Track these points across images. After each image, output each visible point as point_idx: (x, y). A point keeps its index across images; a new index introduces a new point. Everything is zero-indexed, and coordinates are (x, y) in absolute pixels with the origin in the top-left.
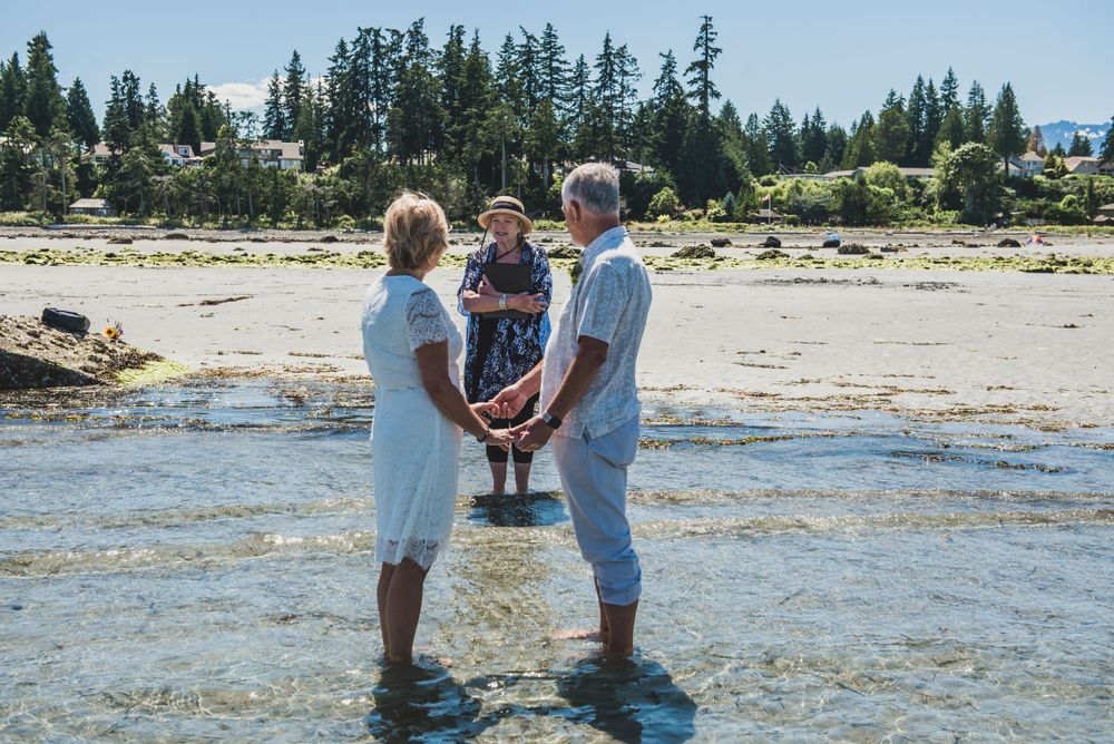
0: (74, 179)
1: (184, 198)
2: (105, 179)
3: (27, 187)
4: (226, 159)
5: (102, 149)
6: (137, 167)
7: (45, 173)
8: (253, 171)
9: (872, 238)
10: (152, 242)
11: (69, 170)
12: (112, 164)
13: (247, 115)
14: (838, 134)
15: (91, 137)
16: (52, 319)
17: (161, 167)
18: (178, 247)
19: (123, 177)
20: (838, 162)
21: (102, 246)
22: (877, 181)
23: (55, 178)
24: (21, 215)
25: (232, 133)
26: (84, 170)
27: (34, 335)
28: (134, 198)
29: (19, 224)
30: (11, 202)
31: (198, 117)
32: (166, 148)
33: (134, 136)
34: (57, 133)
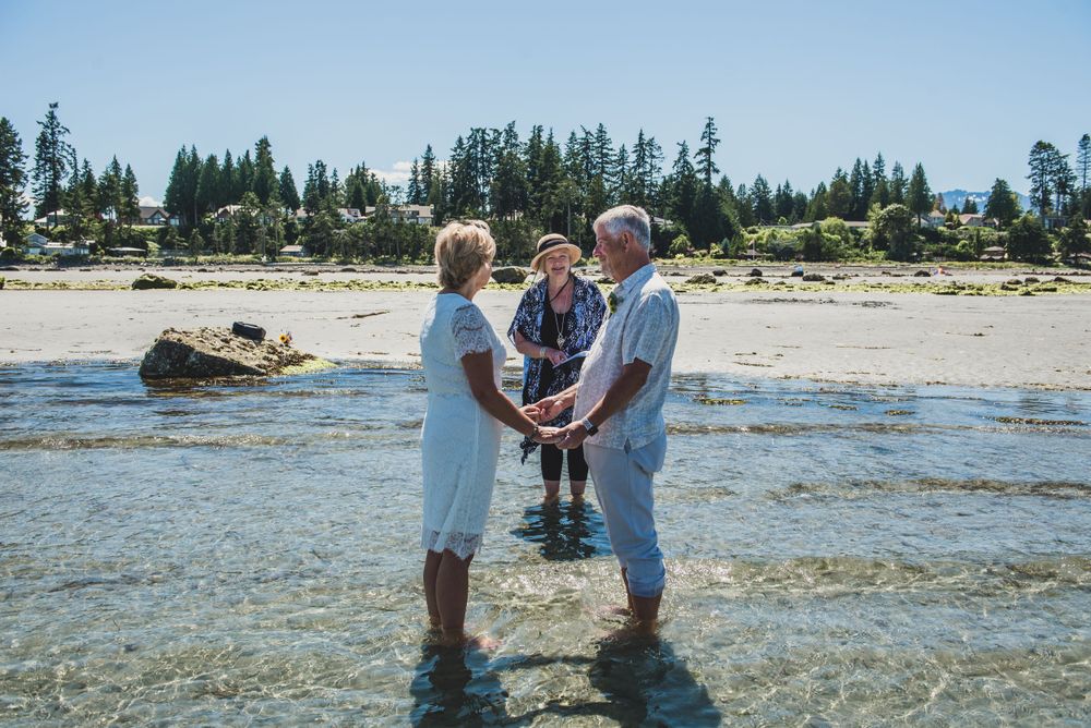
0: (283, 233)
1: (354, 244)
2: (303, 232)
3: (253, 238)
4: (382, 218)
5: (301, 213)
6: (323, 224)
7: (265, 229)
8: (400, 225)
9: (827, 270)
10: (332, 274)
11: (280, 226)
12: (307, 222)
13: (396, 188)
14: (801, 198)
15: (294, 204)
16: (239, 329)
17: (339, 223)
18: (348, 277)
19: (315, 231)
20: (801, 217)
21: (298, 277)
22: (829, 230)
23: (271, 232)
24: (249, 257)
25: (386, 201)
26: (290, 226)
27: (226, 341)
28: (322, 245)
29: (247, 263)
30: (243, 249)
31: (364, 190)
32: (343, 211)
33: (322, 203)
34: (273, 202)
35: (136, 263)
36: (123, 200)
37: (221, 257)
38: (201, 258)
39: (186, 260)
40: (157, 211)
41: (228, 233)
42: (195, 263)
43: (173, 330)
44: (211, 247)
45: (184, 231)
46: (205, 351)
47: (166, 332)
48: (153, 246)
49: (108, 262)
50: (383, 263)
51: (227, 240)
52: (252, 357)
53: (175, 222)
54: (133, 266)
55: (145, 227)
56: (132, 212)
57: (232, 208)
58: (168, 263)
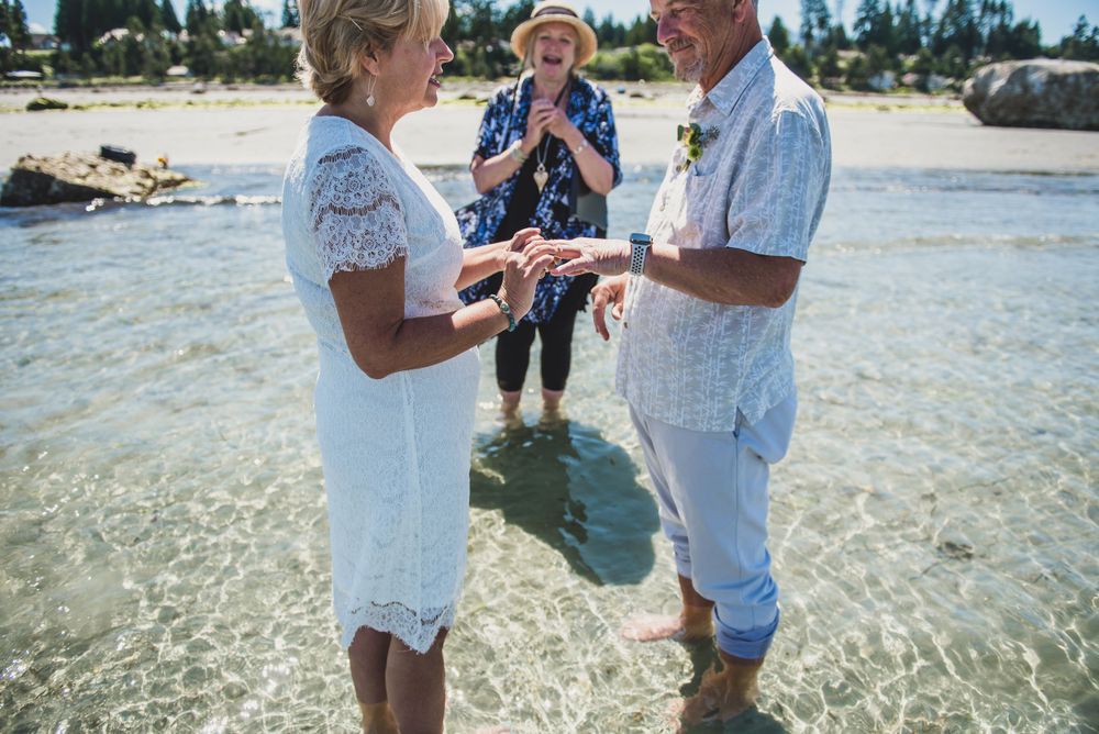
0: (168, 55)
1: (235, 66)
2: (188, 55)
3: (141, 61)
4: (258, 41)
5: (184, 36)
6: (205, 47)
7: (150, 52)
8: (276, 47)
10: (217, 93)
11: (165, 50)
12: (190, 45)
13: (270, 13)
15: (176, 28)
16: (107, 153)
17: (219, 45)
18: (231, 96)
19: (199, 53)
21: (186, 96)
22: (647, 54)
23: (158, 55)
24: (138, 79)
25: (261, 24)
26: (174, 49)
27: (93, 166)
28: (206, 66)
29: (139, 84)
30: (132, 71)
31: (240, 15)
32: (222, 34)
33: (202, 27)
34: (155, 26)
35: (35, 87)
36: (14, 27)
37: (113, 79)
38: (95, 81)
39: (80, 82)
40: (48, 38)
41: (117, 57)
42: (89, 85)
43: (30, 157)
44: (103, 71)
45: (75, 56)
46: (69, 180)
47: (22, 160)
48: (48, 70)
49: (8, 86)
50: (263, 82)
51: (117, 63)
52: (124, 184)
53: (66, 47)
54: (31, 90)
55: (38, 53)
56: (24, 39)
57: (120, 33)
58: (64, 86)
